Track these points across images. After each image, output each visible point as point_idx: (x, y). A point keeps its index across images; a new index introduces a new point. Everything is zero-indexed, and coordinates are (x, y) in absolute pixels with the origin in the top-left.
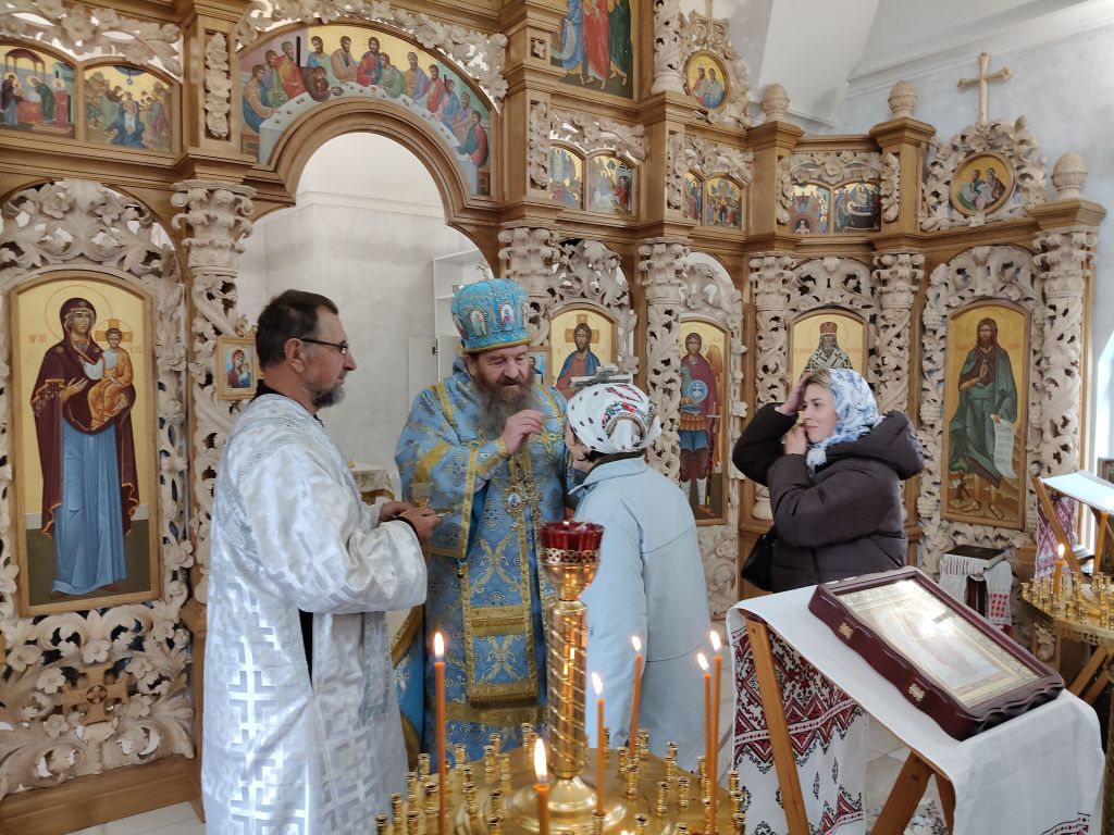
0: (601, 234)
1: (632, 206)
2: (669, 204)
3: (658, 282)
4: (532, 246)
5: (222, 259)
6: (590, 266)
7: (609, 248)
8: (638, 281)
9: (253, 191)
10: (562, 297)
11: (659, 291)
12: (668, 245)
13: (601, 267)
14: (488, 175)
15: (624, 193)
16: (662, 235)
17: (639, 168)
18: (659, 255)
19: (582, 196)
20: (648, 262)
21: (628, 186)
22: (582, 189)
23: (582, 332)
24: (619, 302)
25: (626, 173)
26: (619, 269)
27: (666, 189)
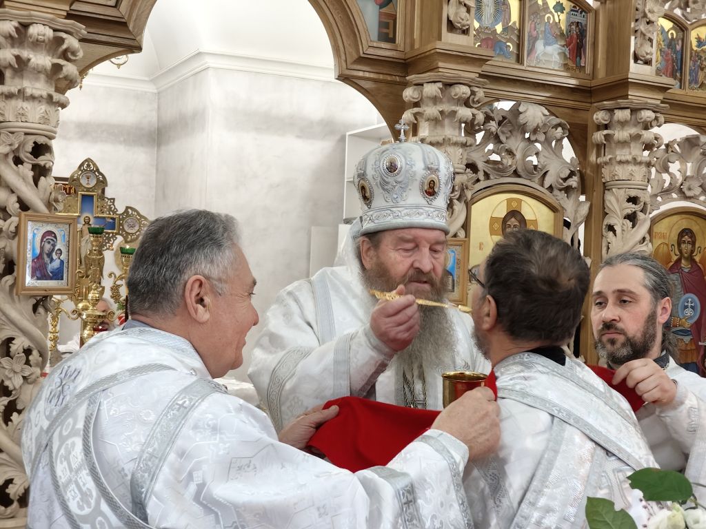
0: (543, 95)
1: (587, 61)
2: (636, 59)
3: (618, 158)
4: (447, 107)
5: (35, 113)
6: (527, 135)
7: (552, 114)
8: (593, 158)
9: (82, 29)
10: (487, 176)
11: (622, 172)
12: (634, 111)
13: (542, 137)
14: (394, 18)
15: (576, 43)
16: (626, 97)
17: (596, 12)
18: (623, 124)
19: (519, 46)
20: (605, 132)
21: (582, 34)
22: (519, 37)
23: (513, 221)
24: (565, 185)
25: (578, 18)
26: (566, 142)
27: (633, 38)
